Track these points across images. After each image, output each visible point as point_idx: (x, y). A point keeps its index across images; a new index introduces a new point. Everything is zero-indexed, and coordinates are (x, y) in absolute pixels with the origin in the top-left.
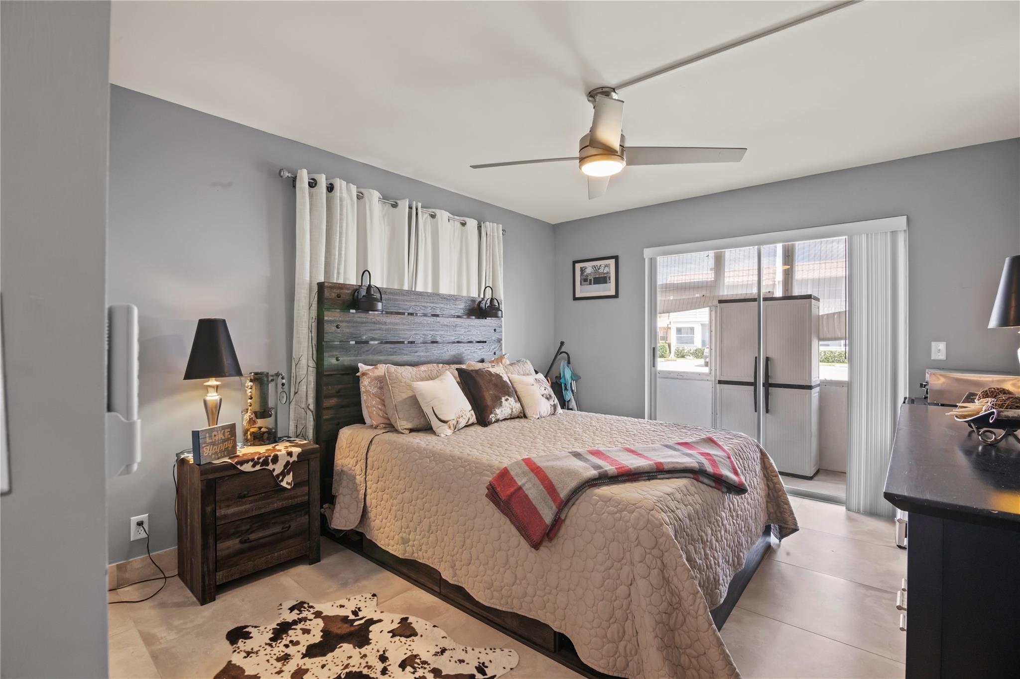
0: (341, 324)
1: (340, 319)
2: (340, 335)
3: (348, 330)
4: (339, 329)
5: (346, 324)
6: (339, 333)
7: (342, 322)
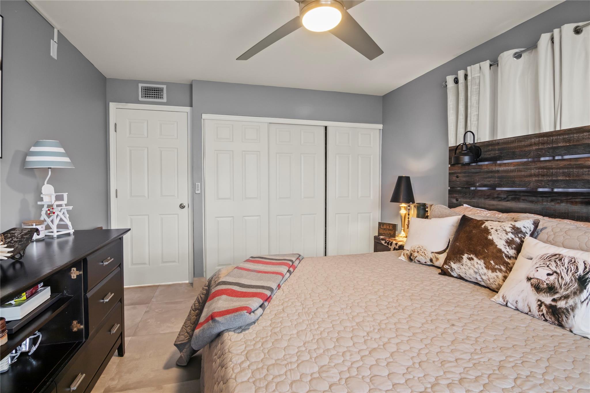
0: (459, 175)
1: (459, 171)
2: (458, 183)
3: (464, 179)
4: (458, 179)
5: (463, 175)
6: (457, 181)
7: (460, 173)
